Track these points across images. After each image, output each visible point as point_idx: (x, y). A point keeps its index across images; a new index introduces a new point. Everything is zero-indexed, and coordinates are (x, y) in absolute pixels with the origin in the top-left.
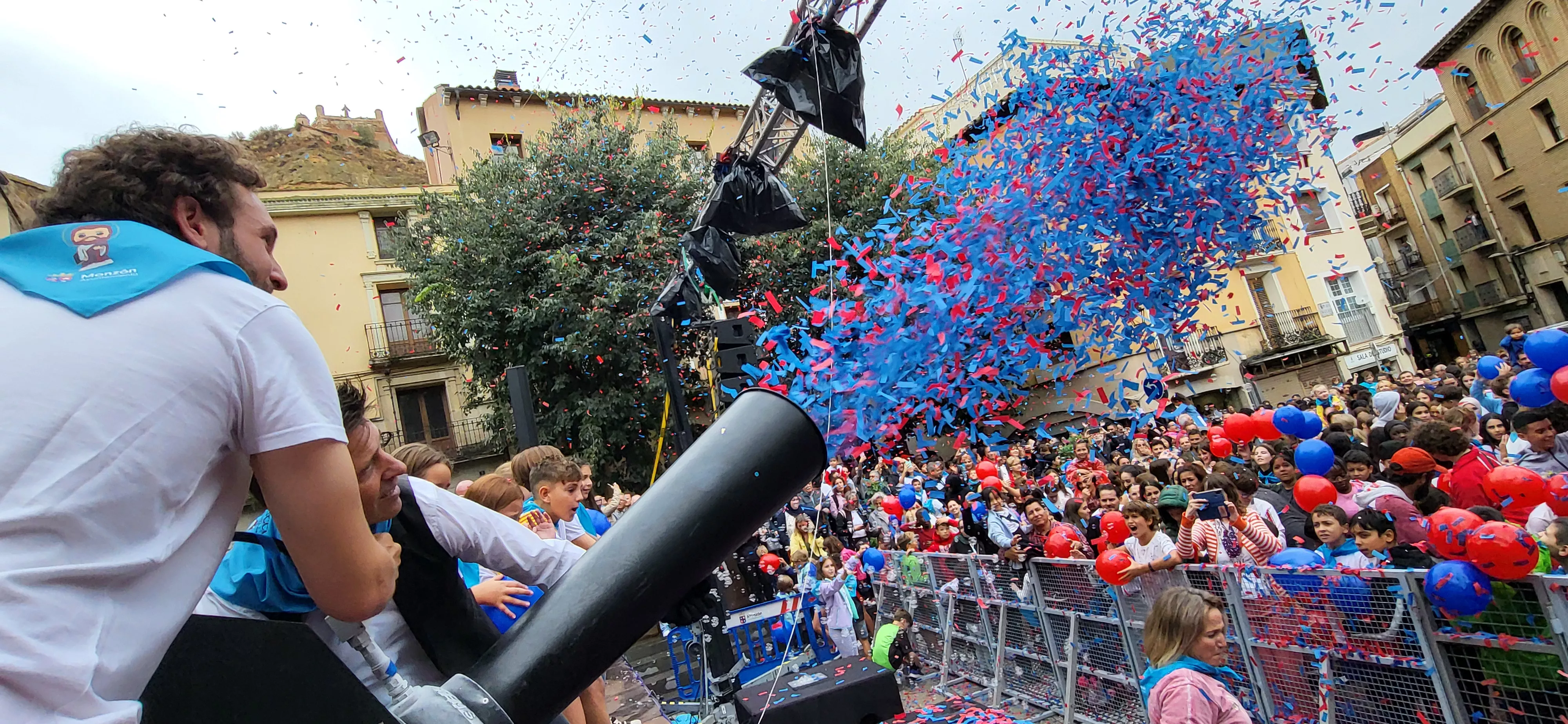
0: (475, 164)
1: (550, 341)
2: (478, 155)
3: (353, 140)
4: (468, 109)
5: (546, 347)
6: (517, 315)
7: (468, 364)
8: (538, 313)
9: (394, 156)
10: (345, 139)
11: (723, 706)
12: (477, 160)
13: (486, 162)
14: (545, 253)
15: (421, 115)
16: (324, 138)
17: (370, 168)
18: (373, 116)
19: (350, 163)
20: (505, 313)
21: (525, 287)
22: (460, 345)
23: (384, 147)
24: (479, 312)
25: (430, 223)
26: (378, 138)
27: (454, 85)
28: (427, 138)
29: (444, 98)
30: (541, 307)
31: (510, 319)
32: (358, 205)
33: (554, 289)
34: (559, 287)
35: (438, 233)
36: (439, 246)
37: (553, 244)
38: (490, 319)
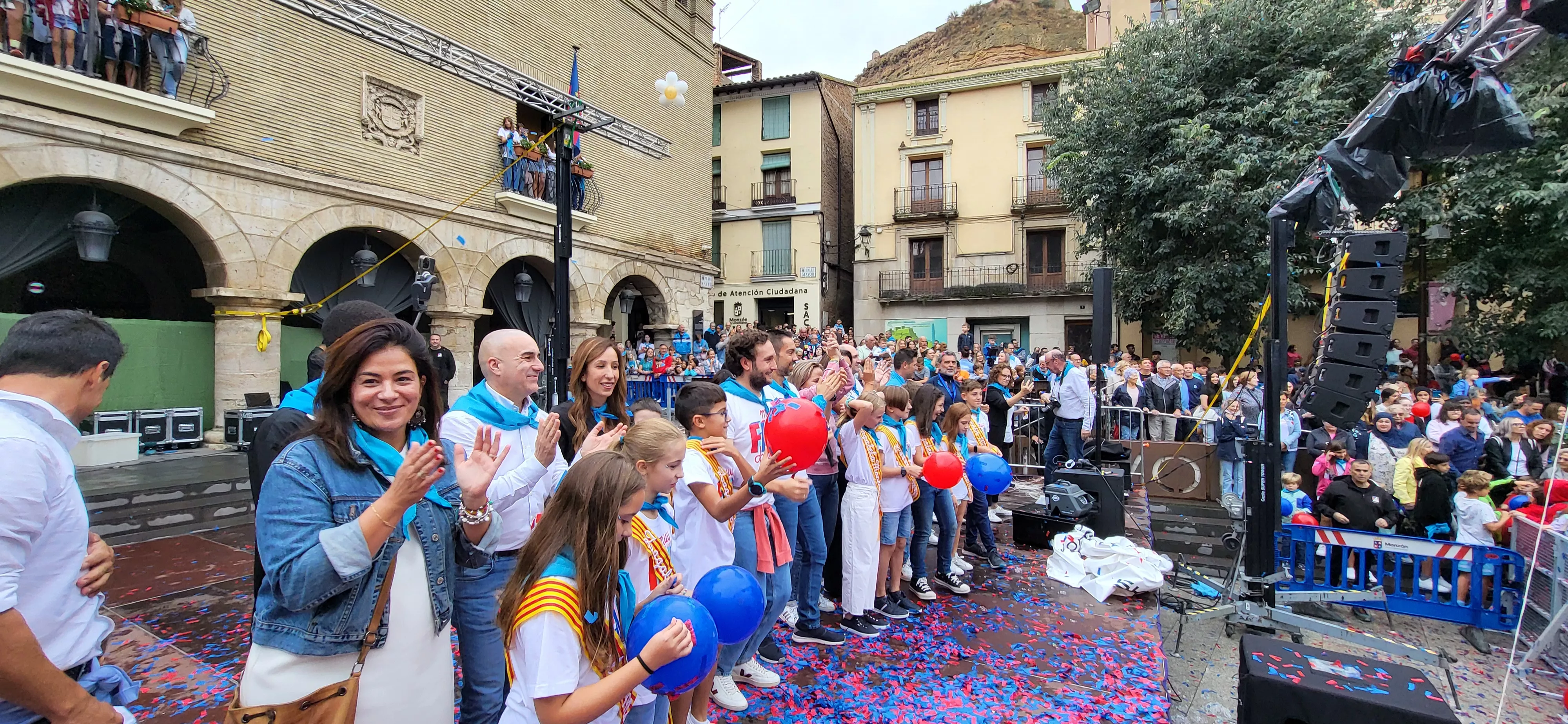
0: (1127, 31)
1: (1160, 209)
2: (1131, 21)
5: (1156, 215)
6: (1136, 181)
7: (1085, 218)
8: (1157, 181)
9: (1067, 12)
12: (1129, 27)
13: (1136, 29)
14: (1174, 121)
20: (1125, 178)
21: (1151, 154)
24: (1101, 177)
25: (1075, 93)
28: (1091, 5)
30: (1160, 175)
31: (1131, 183)
32: (1023, 76)
33: (1176, 158)
34: (1183, 157)
35: (1080, 102)
36: (1080, 114)
37: (1187, 112)
38: (1110, 183)
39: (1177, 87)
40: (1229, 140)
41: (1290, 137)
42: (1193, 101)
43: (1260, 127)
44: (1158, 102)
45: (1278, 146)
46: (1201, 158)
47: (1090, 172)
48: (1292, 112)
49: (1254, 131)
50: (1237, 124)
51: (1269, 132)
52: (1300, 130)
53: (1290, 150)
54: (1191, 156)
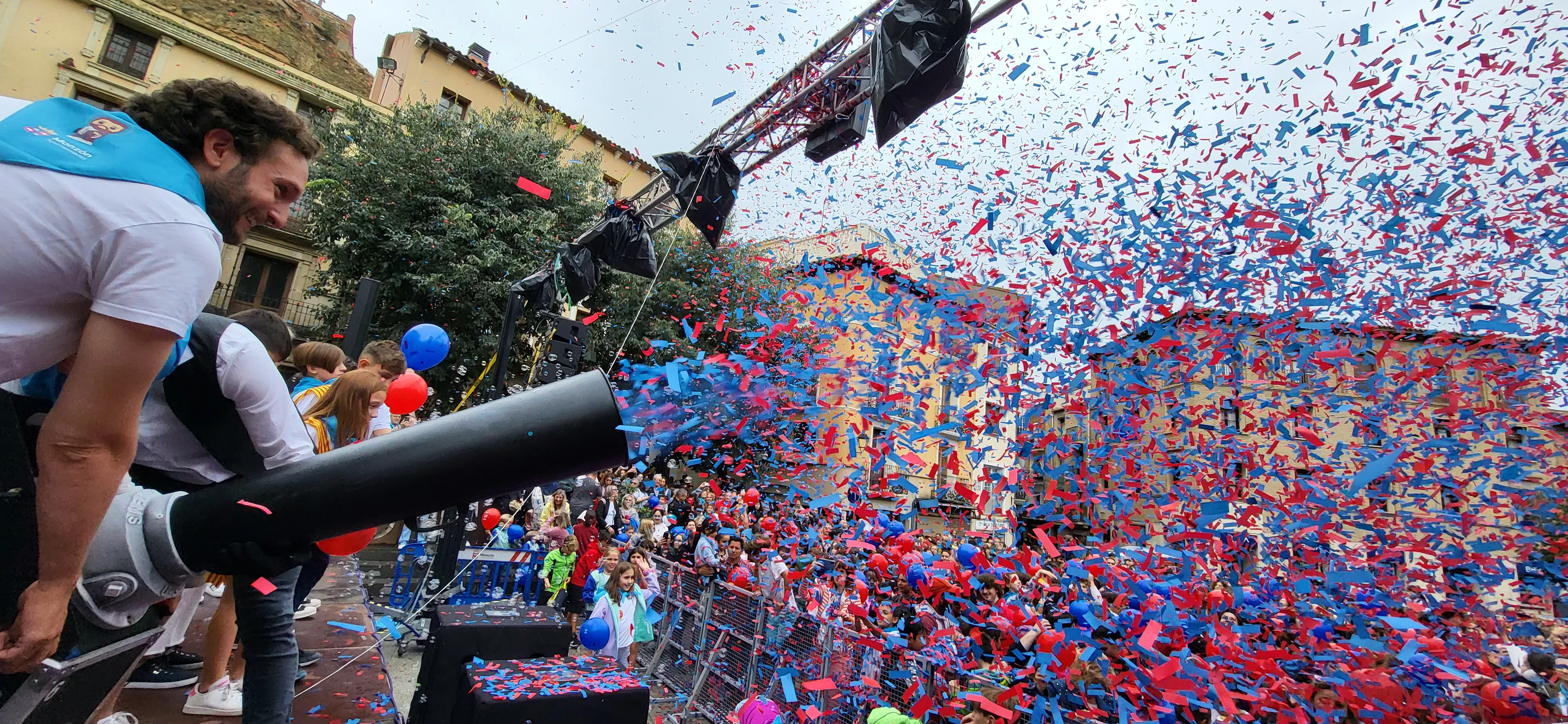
0: (418, 104)
1: (414, 271)
2: (425, 99)
3: (315, 27)
4: (433, 59)
5: (409, 275)
6: (395, 238)
7: (329, 257)
8: (415, 245)
9: (347, 60)
10: (308, 23)
11: (423, 620)
12: (422, 102)
13: (428, 108)
14: (445, 201)
15: (390, 42)
16: (288, 12)
17: (319, 56)
18: (345, 18)
19: (302, 43)
20: (385, 231)
21: (415, 219)
22: (329, 239)
23: (342, 46)
24: (362, 221)
25: (353, 130)
26: (340, 37)
27: (430, 35)
28: (386, 62)
29: (417, 39)
30: (420, 241)
31: (388, 238)
32: (294, 83)
33: (439, 233)
34: (444, 232)
35: (356, 141)
36: (352, 151)
37: (455, 197)
38: (368, 230)
39: (452, 174)
40: (483, 236)
41: (524, 253)
42: (463, 191)
43: (506, 236)
44: (432, 179)
45: (515, 256)
46: (459, 240)
47: (350, 210)
48: (530, 235)
49: (502, 236)
50: (492, 226)
51: (512, 243)
52: (532, 250)
53: (523, 262)
54: (450, 235)
